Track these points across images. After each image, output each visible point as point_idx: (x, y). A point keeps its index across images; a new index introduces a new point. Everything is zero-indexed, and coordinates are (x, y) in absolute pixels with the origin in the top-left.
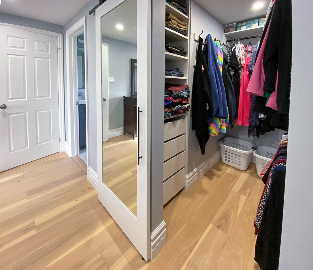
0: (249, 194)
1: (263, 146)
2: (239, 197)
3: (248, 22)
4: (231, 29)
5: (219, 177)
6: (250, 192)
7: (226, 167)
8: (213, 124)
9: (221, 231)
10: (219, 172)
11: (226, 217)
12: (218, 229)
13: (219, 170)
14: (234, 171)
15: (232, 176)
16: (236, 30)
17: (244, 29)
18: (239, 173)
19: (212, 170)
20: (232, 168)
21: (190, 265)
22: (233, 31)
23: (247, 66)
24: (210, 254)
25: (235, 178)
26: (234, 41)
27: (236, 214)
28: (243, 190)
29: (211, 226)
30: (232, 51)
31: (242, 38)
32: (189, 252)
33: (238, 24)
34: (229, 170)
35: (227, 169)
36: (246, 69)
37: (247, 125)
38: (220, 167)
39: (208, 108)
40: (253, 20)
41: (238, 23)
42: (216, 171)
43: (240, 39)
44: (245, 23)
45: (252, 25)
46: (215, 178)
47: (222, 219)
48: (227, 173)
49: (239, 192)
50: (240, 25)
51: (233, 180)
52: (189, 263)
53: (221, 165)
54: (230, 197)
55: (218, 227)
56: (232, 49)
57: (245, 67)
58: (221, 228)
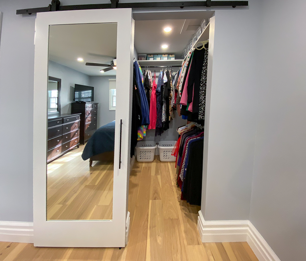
0: (161, 173)
1: (161, 141)
2: (157, 178)
3: (155, 56)
4: (143, 58)
5: (140, 172)
6: (161, 172)
7: (141, 164)
8: (140, 130)
9: (157, 200)
10: (138, 169)
11: (156, 192)
12: (155, 200)
13: (138, 167)
14: (146, 164)
15: (147, 168)
16: (146, 60)
17: (151, 60)
18: (150, 164)
19: (133, 169)
20: (144, 163)
21: (151, 227)
22: (144, 60)
23: (155, 87)
24: (158, 214)
25: (149, 168)
26: (145, 67)
27: (160, 187)
28: (157, 172)
29: (151, 201)
30: (146, 75)
31: (150, 67)
32: (146, 222)
33: (148, 56)
34: (144, 165)
35: (142, 165)
36: (154, 89)
37: (155, 128)
38: (137, 166)
39: (139, 118)
40: (157, 55)
41: (148, 54)
42: (136, 169)
43: (149, 67)
44: (152, 56)
45: (157, 58)
46: (138, 174)
47: (154, 194)
48: (143, 167)
49: (155, 175)
50: (149, 56)
51: (149, 169)
52: (150, 227)
53: (137, 164)
54: (152, 180)
55: (155, 199)
56: (145, 74)
57: (153, 88)
58: (156, 199)
